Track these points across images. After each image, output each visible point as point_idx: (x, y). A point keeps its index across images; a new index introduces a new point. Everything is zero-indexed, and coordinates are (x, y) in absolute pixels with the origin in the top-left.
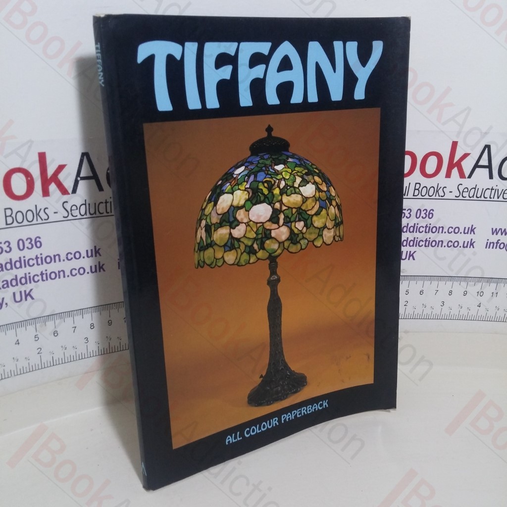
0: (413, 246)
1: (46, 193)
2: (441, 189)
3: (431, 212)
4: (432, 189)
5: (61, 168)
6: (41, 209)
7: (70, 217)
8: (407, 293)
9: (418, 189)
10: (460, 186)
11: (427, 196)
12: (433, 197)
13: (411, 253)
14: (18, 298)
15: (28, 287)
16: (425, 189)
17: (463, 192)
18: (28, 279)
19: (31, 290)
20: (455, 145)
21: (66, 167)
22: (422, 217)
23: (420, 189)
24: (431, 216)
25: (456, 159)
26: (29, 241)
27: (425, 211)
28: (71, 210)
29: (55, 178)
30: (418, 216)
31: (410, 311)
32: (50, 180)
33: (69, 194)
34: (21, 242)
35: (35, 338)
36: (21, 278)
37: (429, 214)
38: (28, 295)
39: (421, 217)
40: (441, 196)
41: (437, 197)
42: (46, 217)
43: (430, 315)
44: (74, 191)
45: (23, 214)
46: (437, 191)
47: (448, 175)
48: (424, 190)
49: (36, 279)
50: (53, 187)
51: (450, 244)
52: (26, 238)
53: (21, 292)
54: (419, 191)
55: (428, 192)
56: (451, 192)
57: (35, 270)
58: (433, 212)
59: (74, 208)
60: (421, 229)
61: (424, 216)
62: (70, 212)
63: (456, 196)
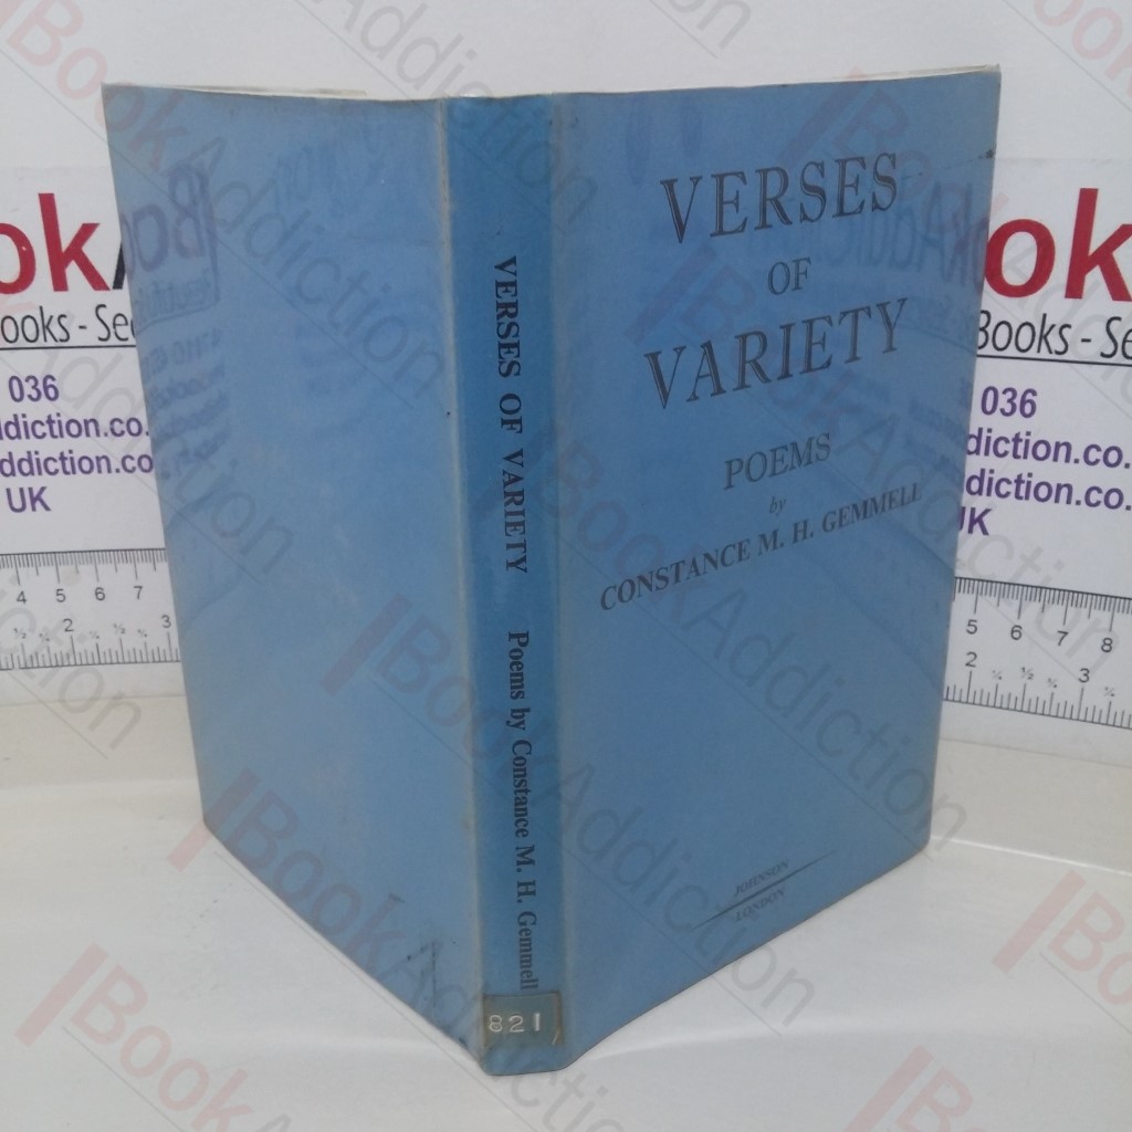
0: (980, 492)
1: (60, 283)
2: (1055, 331)
3: (1029, 396)
4: (1026, 332)
5: (87, 230)
6: (51, 317)
7: (113, 341)
8: (972, 629)
9: (983, 329)
10: (1114, 323)
11: (1011, 351)
12: (1032, 353)
13: (977, 515)
14: (17, 504)
15: (35, 482)
16: (1003, 328)
17: (1125, 341)
18: (36, 465)
19: (43, 489)
20: (1088, 200)
21: (98, 230)
22: (1002, 411)
23: (990, 330)
24: (1028, 408)
25: (1096, 243)
26: (32, 382)
27: (1009, 395)
28: (115, 325)
29: (76, 252)
30: (989, 408)
31: (983, 681)
32: (67, 256)
33: (106, 288)
34: (15, 383)
35: (58, 595)
36: (21, 461)
37: (1023, 402)
38: (36, 499)
39: (998, 411)
40: (1058, 353)
41: (1044, 353)
42: (65, 337)
43: (1047, 705)
44: (118, 284)
45: (15, 323)
46: (1044, 337)
47: (1074, 289)
48: (1003, 332)
49: (52, 466)
50: (73, 272)
51: (1094, 497)
52: (26, 376)
53: (21, 490)
54: (987, 334)
55: (1013, 337)
56: (1088, 341)
57: (49, 448)
58: (1034, 398)
59: (120, 320)
60: (1002, 447)
61: (1008, 408)
62: (112, 330)
63: (1103, 355)
